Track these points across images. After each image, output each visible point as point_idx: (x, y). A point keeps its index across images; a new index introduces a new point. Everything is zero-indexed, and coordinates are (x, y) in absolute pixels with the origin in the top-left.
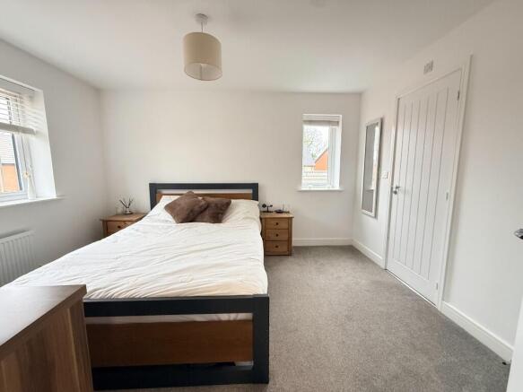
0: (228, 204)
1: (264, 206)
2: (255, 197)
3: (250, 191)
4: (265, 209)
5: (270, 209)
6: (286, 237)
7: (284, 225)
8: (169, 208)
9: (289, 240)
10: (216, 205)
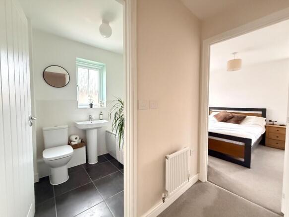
0: (244, 117)
1: (270, 121)
2: (263, 115)
3: (261, 113)
4: (272, 123)
5: (274, 123)
8: (216, 116)
10: (238, 117)
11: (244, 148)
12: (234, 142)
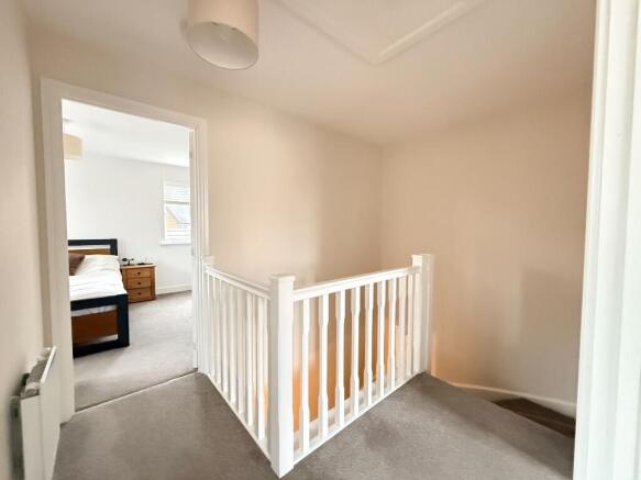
0: (81, 259)
1: (125, 260)
2: (114, 251)
3: (108, 247)
4: (126, 263)
5: (131, 262)
6: (149, 284)
7: (147, 274)
9: (152, 287)
11: (116, 314)
12: (95, 311)
